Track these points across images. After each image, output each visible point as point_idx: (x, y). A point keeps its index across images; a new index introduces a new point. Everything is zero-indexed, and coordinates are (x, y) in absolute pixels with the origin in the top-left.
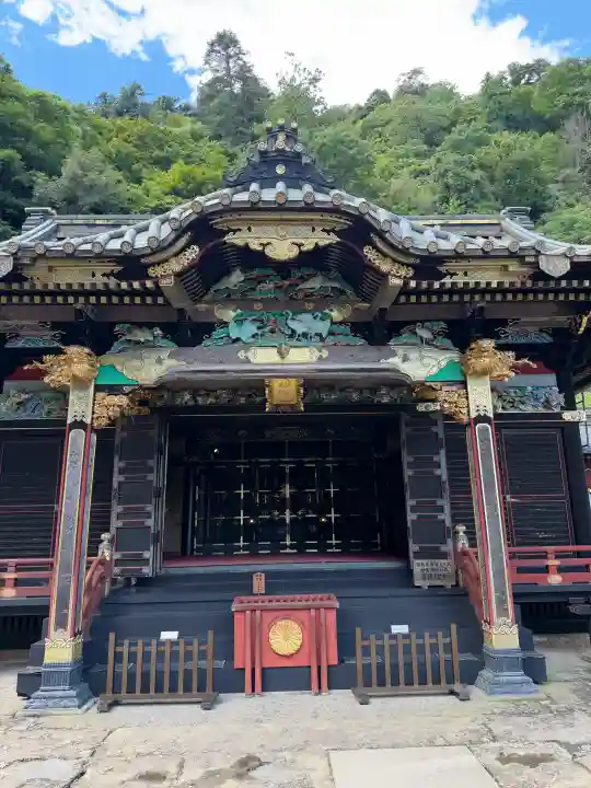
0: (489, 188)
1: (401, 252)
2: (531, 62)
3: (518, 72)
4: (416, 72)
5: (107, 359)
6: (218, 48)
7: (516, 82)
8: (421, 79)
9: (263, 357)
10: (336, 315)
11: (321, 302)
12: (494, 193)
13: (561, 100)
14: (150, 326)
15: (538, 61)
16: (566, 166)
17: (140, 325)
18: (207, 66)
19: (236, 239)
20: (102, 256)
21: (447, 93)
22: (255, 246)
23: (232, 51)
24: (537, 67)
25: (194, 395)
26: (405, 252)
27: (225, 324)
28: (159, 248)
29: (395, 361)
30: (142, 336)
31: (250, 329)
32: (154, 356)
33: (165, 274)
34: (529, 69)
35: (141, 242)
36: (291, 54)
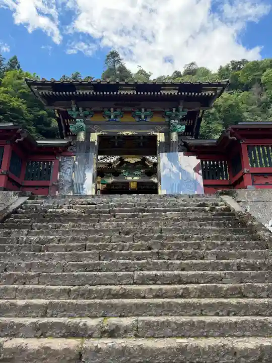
2: (240, 61)
3: (235, 65)
4: (192, 64)
5: (103, 179)
7: (234, 68)
8: (194, 67)
9: (130, 178)
10: (142, 171)
11: (139, 169)
12: (220, 117)
13: (251, 78)
14: (110, 173)
15: (243, 60)
16: (252, 105)
18: (106, 65)
19: (126, 160)
20: (106, 163)
21: (206, 72)
22: (128, 161)
24: (244, 62)
25: (115, 187)
27: (123, 173)
28: (114, 162)
29: (152, 179)
30: (109, 175)
31: (127, 174)
32: (111, 178)
33: (115, 166)
34: (239, 63)
35: (112, 161)
36: (140, 66)
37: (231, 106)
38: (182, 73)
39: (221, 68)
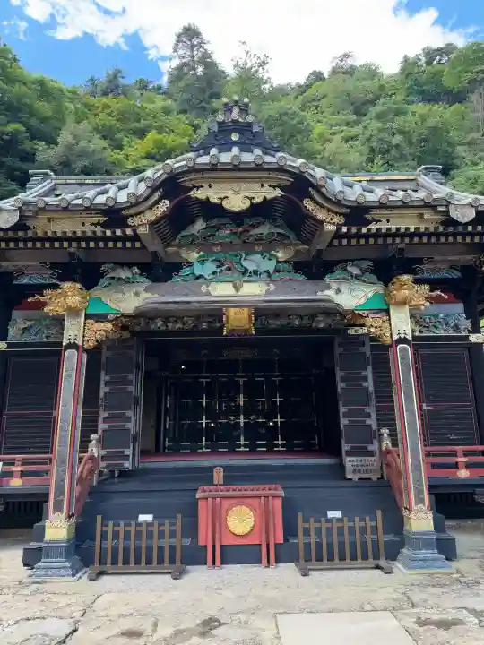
0: (407, 151)
1: (335, 203)
2: (442, 46)
3: (431, 54)
4: (347, 56)
5: (95, 293)
6: (184, 39)
7: (429, 63)
8: (350, 61)
9: (222, 290)
10: (280, 255)
11: (268, 245)
12: (411, 155)
14: (129, 266)
16: (471, 131)
17: (122, 265)
18: (175, 54)
19: (198, 194)
20: (91, 209)
21: (372, 73)
22: (214, 199)
23: (195, 41)
24: (447, 50)
25: (166, 322)
26: (338, 203)
27: (190, 264)
28: (136, 202)
29: (330, 293)
30: (124, 274)
31: (210, 267)
32: (133, 290)
33: (142, 224)
34: (440, 51)
35: (123, 197)
36: (244, 43)
37: (435, 130)
38: (326, 76)
39: (406, 59)
